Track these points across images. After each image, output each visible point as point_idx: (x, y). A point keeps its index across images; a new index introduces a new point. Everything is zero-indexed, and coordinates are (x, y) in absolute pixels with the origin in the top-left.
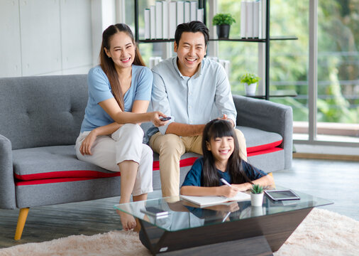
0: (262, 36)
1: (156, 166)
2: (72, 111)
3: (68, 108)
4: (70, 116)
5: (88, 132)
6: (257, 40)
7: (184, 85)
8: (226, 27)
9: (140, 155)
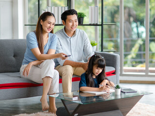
0: (99, 22)
1: (60, 81)
2: (14, 56)
3: (13, 55)
4: (14, 59)
5: (26, 65)
6: (97, 25)
7: (69, 41)
8: (82, 18)
9: (53, 74)
